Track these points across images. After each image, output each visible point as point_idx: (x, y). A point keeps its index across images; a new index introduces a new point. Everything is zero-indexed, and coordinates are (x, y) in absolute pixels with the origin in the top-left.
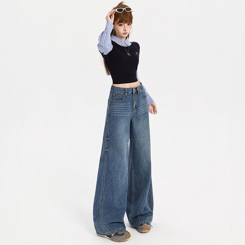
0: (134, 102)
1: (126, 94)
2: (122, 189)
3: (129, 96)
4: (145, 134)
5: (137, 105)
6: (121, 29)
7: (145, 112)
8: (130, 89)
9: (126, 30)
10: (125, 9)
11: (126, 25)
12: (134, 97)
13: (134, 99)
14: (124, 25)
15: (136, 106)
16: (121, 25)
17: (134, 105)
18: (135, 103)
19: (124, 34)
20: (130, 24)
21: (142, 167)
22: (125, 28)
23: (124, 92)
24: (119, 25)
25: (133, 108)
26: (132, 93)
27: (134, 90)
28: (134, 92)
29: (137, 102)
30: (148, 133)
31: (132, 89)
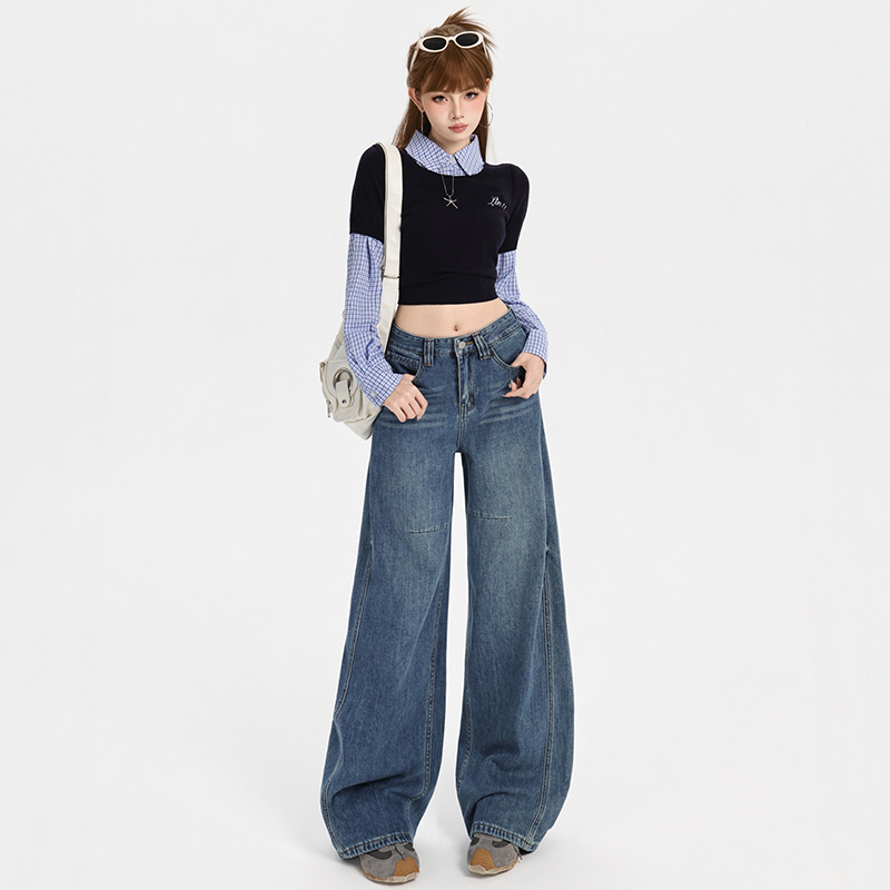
0: (463, 382)
1: (429, 358)
2: (409, 694)
3: (441, 363)
4: (510, 494)
5: (476, 394)
6: (439, 115)
7: (513, 417)
8: (446, 340)
9: (458, 115)
10: (454, 39)
11: (457, 96)
12: (462, 369)
13: (463, 375)
14: (452, 99)
15: (471, 395)
16: (441, 97)
17: (466, 393)
18: (466, 387)
19: (454, 128)
20: (476, 94)
21: (489, 617)
22: (453, 110)
23: (419, 350)
24: (434, 99)
25: (463, 402)
26: (453, 355)
27: (462, 345)
28: (461, 352)
29: (478, 384)
30: (523, 493)
31: (451, 342)
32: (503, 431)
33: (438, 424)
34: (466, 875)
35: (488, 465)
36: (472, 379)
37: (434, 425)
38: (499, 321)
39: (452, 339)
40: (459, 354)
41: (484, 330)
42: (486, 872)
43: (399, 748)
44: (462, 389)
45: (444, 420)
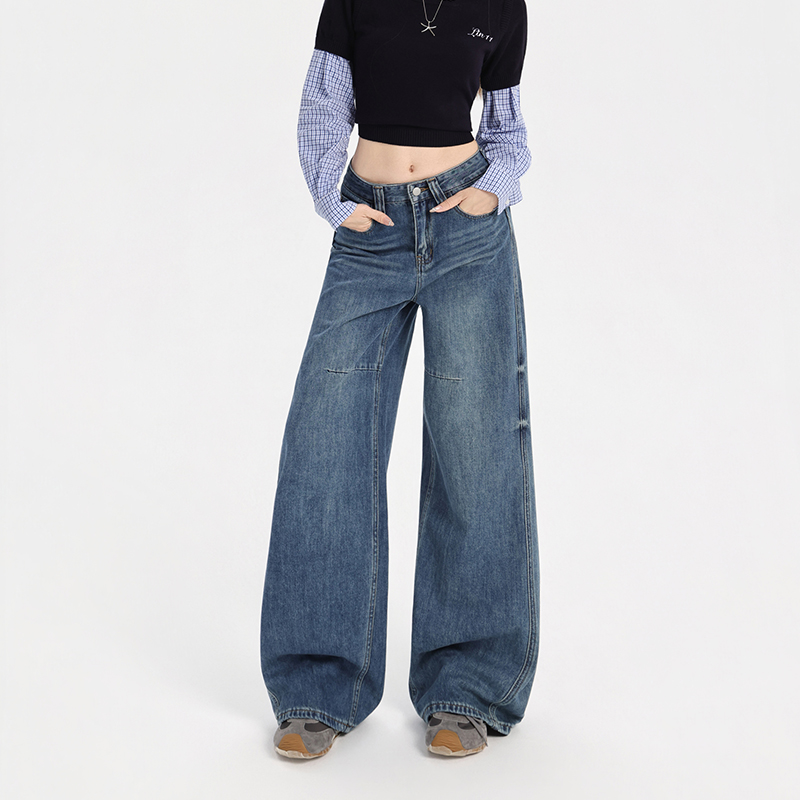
0: (419, 233)
4: (463, 352)
5: (435, 245)
8: (399, 187)
12: (418, 218)
13: (420, 224)
15: (430, 246)
17: (424, 243)
18: (423, 237)
25: (420, 252)
26: (408, 202)
27: (417, 191)
28: (416, 199)
29: (438, 234)
30: (477, 351)
31: (404, 189)
32: (461, 279)
33: (391, 273)
34: (425, 755)
35: (446, 320)
36: (431, 228)
37: (386, 272)
38: (462, 166)
39: (405, 186)
40: (414, 201)
41: (442, 175)
42: (452, 754)
43: (334, 623)
44: (419, 239)
45: (398, 270)
